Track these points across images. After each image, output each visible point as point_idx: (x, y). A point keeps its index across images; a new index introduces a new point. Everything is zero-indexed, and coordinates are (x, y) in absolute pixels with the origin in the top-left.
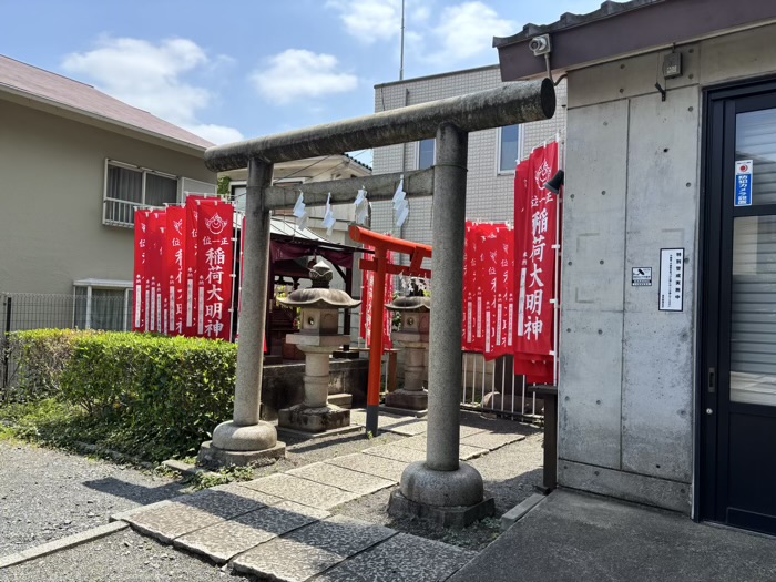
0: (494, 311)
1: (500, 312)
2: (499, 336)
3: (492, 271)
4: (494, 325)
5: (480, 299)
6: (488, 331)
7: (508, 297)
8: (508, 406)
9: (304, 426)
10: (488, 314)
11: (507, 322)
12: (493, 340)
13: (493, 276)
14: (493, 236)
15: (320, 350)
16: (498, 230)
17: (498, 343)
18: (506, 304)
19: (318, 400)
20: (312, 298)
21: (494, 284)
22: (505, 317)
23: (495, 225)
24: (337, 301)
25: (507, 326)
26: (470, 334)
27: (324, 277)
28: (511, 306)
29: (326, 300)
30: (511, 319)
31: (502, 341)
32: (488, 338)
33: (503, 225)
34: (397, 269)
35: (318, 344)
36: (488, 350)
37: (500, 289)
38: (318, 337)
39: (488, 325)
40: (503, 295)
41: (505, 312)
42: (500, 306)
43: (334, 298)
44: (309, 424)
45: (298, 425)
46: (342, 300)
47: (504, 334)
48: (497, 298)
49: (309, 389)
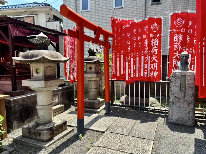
0: (129, 61)
1: (132, 62)
2: (132, 73)
3: (128, 43)
4: (129, 67)
5: (122, 56)
6: (127, 71)
7: (136, 54)
8: (137, 104)
9: (39, 138)
10: (127, 63)
11: (136, 66)
12: (129, 75)
13: (129, 45)
14: (128, 26)
15: (45, 89)
16: (130, 22)
17: (132, 76)
18: (135, 58)
19: (47, 119)
20: (36, 56)
21: (129, 48)
22: (135, 64)
23: (129, 21)
24: (54, 58)
25: (136, 68)
26: (118, 72)
27: (44, 43)
28: (138, 58)
29: (47, 57)
30: (138, 64)
31: (133, 75)
32: (127, 74)
33: (133, 20)
34: (88, 39)
35: (43, 86)
36: (127, 79)
37: (132, 51)
38: (43, 82)
39: (127, 68)
40: (133, 54)
41: (135, 62)
42: (132, 59)
43: (52, 56)
44: (42, 136)
45: (34, 137)
46: (57, 57)
47: (135, 71)
48: (131, 55)
49: (40, 113)
